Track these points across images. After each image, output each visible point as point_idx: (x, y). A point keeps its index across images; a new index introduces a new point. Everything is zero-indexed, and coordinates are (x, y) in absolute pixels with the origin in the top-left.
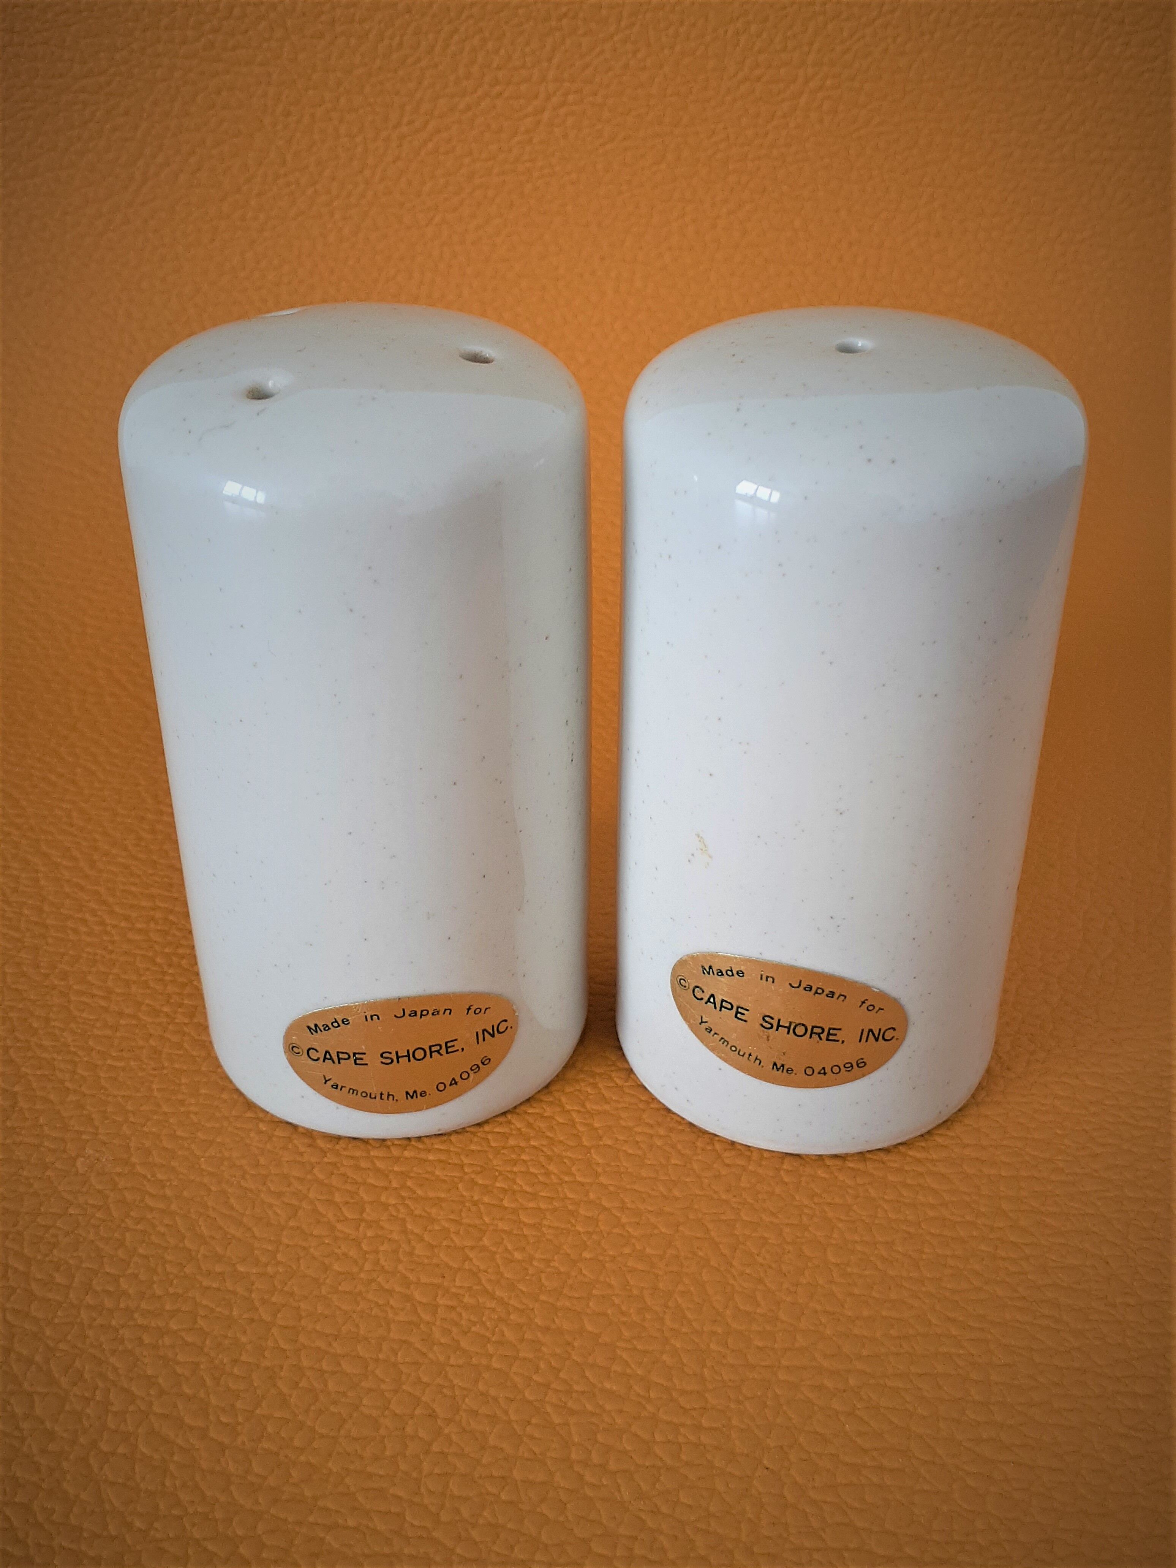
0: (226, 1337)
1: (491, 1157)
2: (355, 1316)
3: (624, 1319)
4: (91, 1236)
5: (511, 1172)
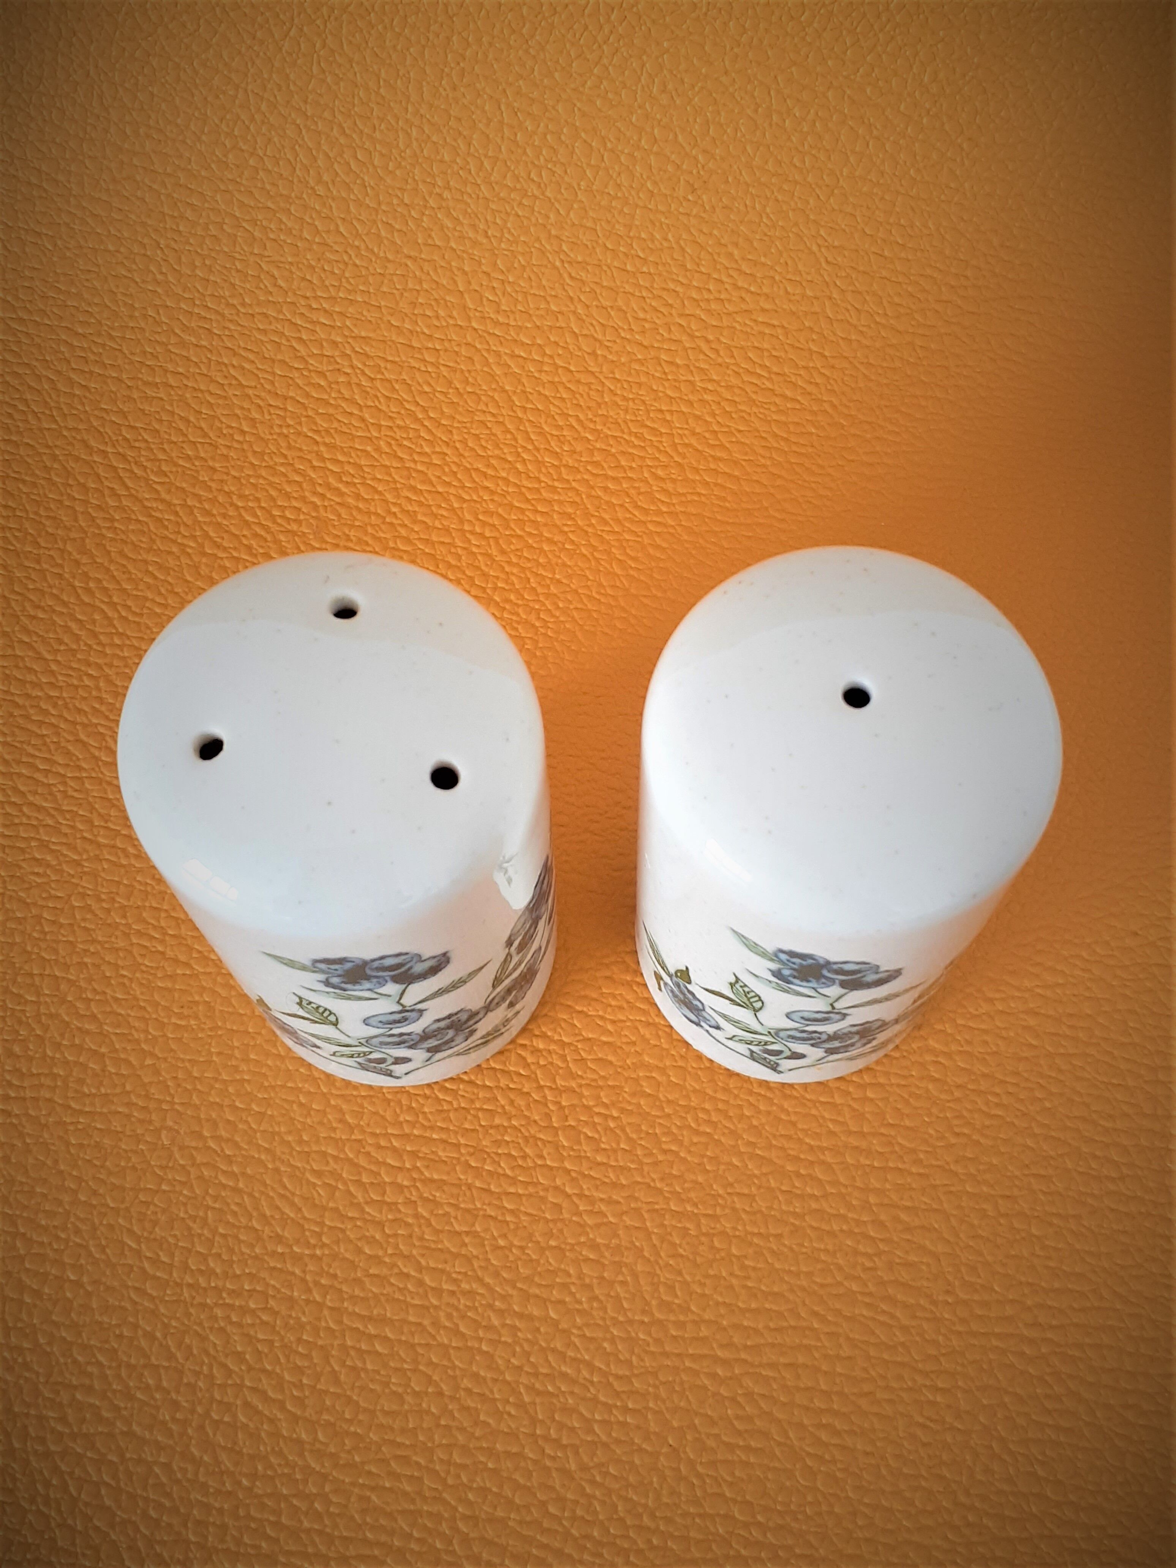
0: (290, 1316)
1: (481, 1136)
2: (383, 1299)
3: (577, 1306)
4: (182, 1215)
5: (497, 1154)
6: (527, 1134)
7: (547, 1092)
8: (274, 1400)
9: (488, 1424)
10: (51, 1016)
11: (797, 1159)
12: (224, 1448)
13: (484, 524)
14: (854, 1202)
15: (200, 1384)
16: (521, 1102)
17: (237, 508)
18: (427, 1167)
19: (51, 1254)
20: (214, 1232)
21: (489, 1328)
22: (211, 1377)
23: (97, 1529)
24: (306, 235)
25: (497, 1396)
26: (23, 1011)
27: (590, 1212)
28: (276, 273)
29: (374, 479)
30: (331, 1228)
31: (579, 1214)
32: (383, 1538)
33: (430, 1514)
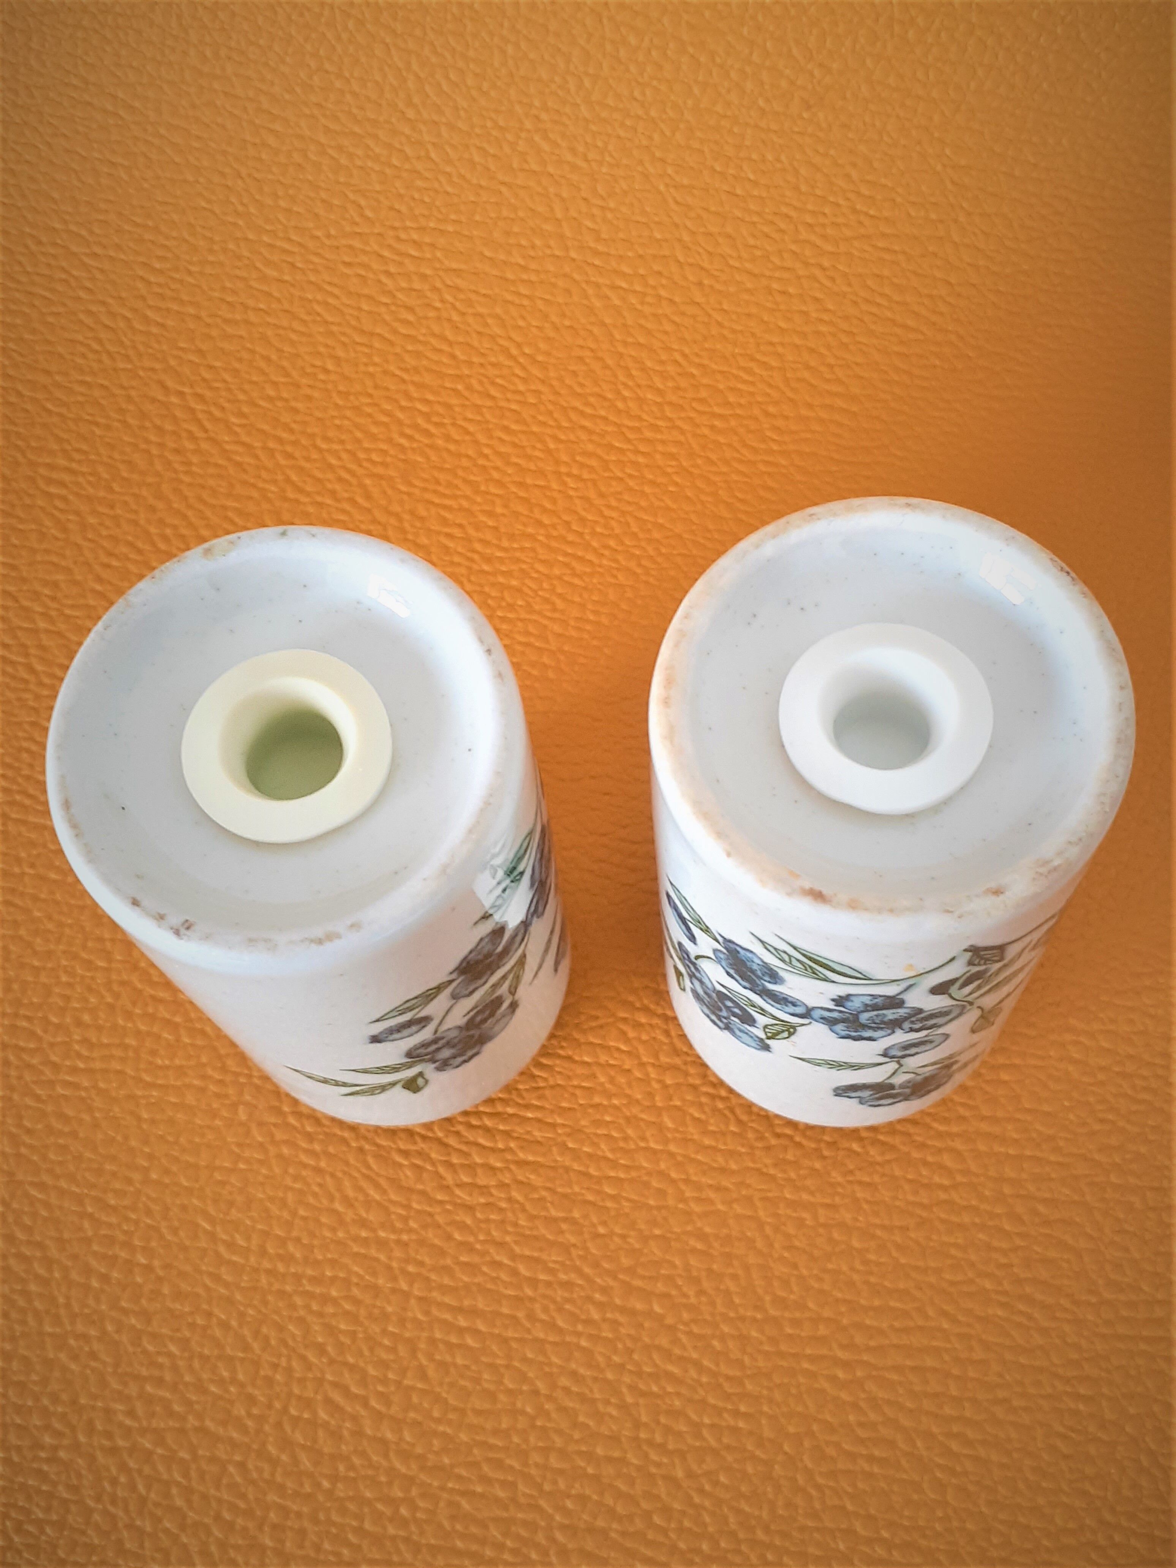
7: (650, 1069)
8: (357, 1396)
9: (588, 1426)
10: (123, 983)
11: (923, 1146)
12: (303, 1447)
13: (582, 465)
14: (987, 1193)
15: (278, 1377)
16: (622, 1080)
17: (320, 450)
18: (522, 1148)
19: (121, 1237)
20: (294, 1213)
21: (589, 1322)
22: (289, 1370)
23: (167, 1531)
24: (395, 161)
25: (597, 1396)
26: (93, 978)
27: (699, 1200)
28: (363, 203)
29: (466, 419)
30: (418, 1212)
31: (684, 1200)
32: (474, 1547)
33: (525, 1523)
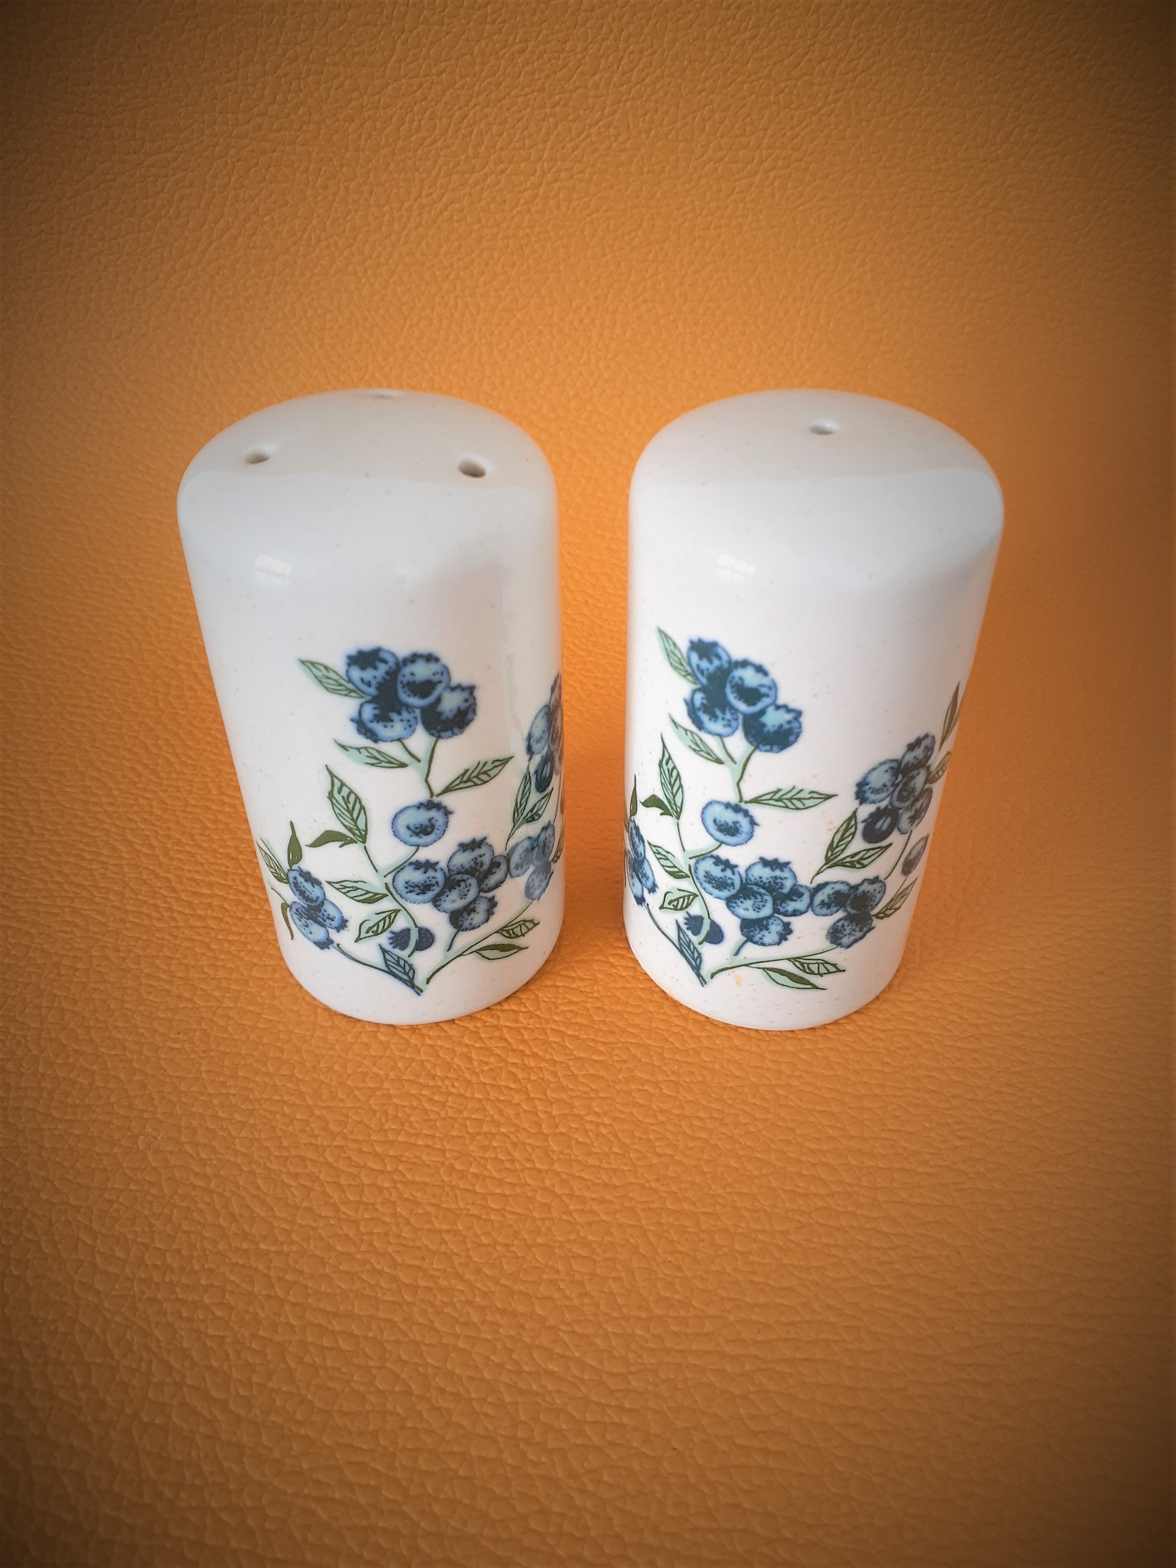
0: (247, 1312)
1: (467, 1143)
2: (351, 1295)
4: (146, 1213)
5: (483, 1158)
6: (515, 1140)
7: (537, 1102)
8: (216, 1399)
14: (862, 1200)
16: (510, 1112)
18: (410, 1170)
20: (177, 1228)
25: (473, 1396)
27: (582, 1213)
30: (302, 1226)
31: (570, 1213)
